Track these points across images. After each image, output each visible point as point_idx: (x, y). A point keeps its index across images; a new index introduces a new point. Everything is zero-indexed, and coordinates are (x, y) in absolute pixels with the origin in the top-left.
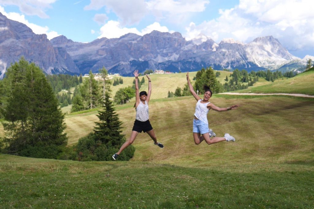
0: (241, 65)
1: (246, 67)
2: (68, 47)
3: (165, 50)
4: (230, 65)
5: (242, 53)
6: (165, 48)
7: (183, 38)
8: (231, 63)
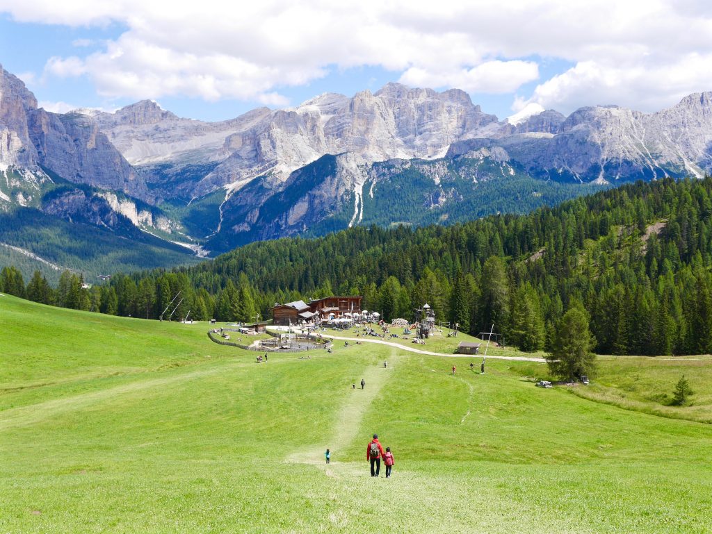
0: (639, 173)
1: (655, 179)
2: (161, 132)
3: (418, 137)
4: (602, 172)
5: (641, 138)
6: (421, 133)
7: (472, 105)
8: (606, 168)
